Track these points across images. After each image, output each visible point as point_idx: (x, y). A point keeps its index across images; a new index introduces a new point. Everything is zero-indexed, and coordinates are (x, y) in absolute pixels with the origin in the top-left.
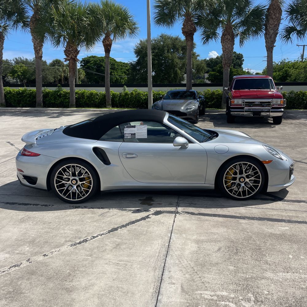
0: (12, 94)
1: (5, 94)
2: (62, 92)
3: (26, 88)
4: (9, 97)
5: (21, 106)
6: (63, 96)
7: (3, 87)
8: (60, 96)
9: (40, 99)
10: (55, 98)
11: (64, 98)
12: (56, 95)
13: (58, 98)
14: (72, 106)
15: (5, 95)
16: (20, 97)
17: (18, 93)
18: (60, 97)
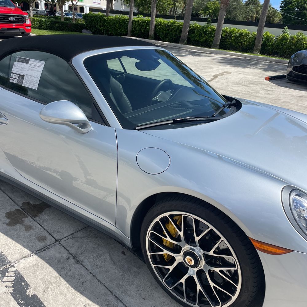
0: (161, 26)
1: (155, 25)
2: (208, 28)
3: (176, 20)
4: (158, 29)
5: (167, 40)
6: (209, 34)
7: (155, 17)
8: (205, 33)
9: (185, 34)
10: (200, 35)
11: (210, 35)
12: (203, 31)
13: (203, 35)
14: (214, 47)
15: (155, 27)
16: (168, 30)
17: (167, 26)
18: (206, 35)
